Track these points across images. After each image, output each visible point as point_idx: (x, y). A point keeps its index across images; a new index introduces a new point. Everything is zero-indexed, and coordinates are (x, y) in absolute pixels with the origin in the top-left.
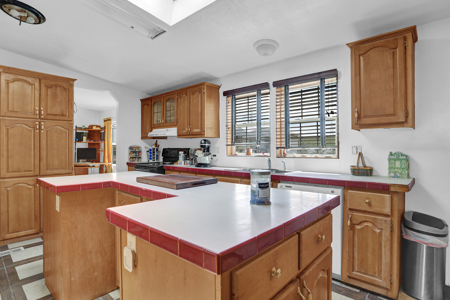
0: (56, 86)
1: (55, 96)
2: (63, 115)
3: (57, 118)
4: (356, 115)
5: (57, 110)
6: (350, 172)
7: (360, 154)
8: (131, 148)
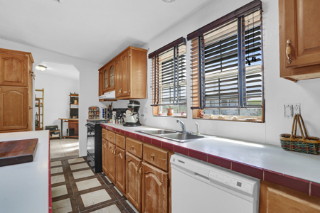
0: (12, 58)
1: (11, 67)
2: (18, 82)
3: (13, 84)
4: (288, 50)
5: (13, 78)
6: (279, 143)
7: (298, 118)
8: (90, 108)
